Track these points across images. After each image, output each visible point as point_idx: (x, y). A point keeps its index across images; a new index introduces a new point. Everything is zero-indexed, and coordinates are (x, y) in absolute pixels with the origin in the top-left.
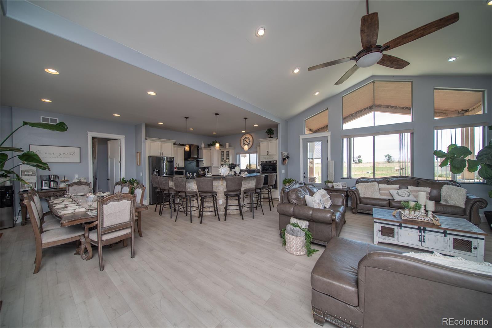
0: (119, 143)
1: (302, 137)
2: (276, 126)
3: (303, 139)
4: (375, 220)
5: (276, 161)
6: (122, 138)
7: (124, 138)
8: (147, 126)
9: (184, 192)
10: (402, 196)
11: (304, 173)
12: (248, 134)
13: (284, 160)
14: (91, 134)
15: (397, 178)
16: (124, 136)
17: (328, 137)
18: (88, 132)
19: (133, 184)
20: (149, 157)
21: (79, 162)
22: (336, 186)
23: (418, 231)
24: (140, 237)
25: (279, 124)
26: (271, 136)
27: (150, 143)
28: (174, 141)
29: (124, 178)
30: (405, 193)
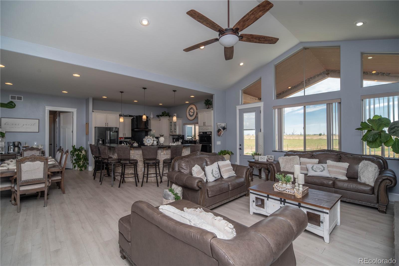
0: (72, 115)
1: (238, 108)
2: (212, 96)
3: (239, 109)
4: (251, 191)
5: (211, 132)
6: (74, 110)
7: (76, 111)
8: (94, 99)
9: (107, 159)
10: (315, 171)
11: (240, 145)
12: (193, 104)
13: (219, 131)
14: (48, 108)
15: (321, 152)
16: (76, 109)
17: (261, 107)
18: (46, 107)
19: (82, 151)
20: (95, 127)
21: (38, 132)
22: (260, 159)
23: (279, 202)
24: (63, 194)
25: (214, 94)
26: (209, 107)
27: (96, 115)
28: (120, 113)
29: (75, 146)
30: (319, 168)
